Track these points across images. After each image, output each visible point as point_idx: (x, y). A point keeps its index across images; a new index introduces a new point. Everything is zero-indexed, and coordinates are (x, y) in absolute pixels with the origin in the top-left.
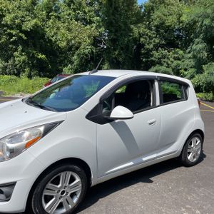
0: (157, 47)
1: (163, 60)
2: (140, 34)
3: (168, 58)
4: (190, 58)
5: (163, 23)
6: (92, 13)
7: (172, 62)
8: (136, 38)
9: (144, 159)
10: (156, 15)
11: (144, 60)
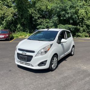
0: (39, 18)
1: (42, 23)
2: (32, 12)
3: (44, 22)
4: (51, 23)
5: (40, 9)
6: (11, 3)
7: (45, 24)
8: (30, 14)
9: (65, 54)
10: (37, 5)
11: (34, 23)
